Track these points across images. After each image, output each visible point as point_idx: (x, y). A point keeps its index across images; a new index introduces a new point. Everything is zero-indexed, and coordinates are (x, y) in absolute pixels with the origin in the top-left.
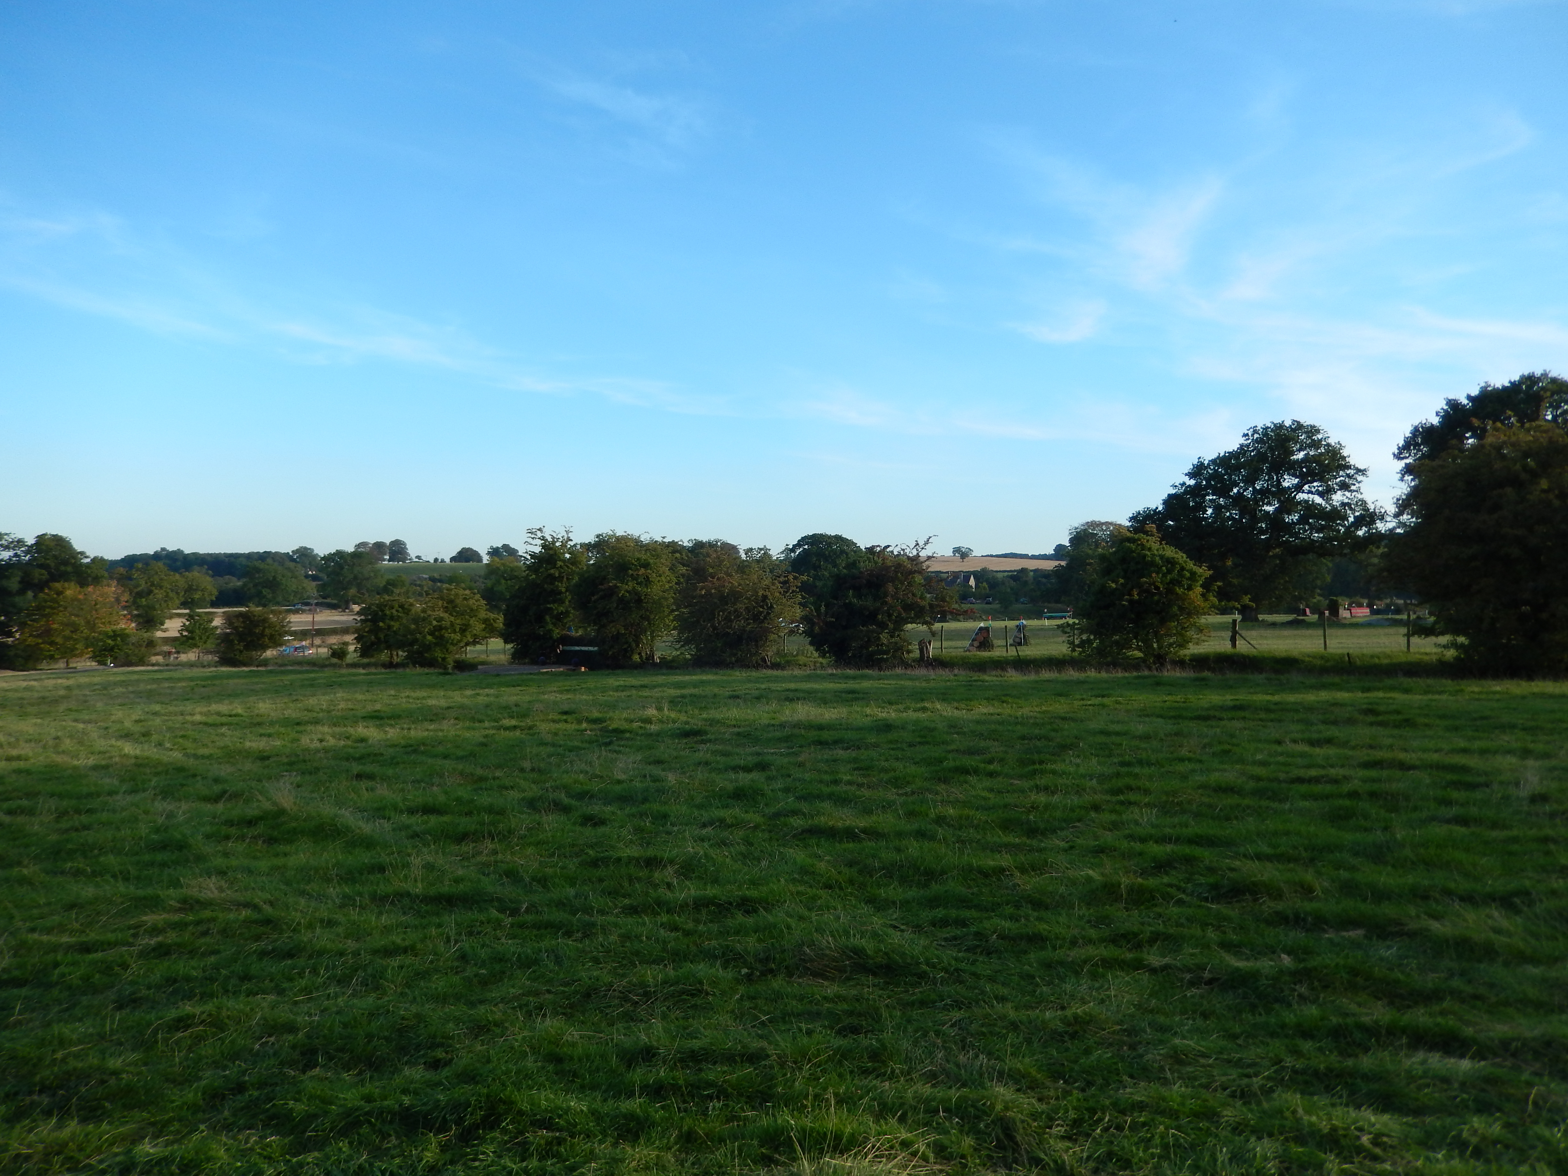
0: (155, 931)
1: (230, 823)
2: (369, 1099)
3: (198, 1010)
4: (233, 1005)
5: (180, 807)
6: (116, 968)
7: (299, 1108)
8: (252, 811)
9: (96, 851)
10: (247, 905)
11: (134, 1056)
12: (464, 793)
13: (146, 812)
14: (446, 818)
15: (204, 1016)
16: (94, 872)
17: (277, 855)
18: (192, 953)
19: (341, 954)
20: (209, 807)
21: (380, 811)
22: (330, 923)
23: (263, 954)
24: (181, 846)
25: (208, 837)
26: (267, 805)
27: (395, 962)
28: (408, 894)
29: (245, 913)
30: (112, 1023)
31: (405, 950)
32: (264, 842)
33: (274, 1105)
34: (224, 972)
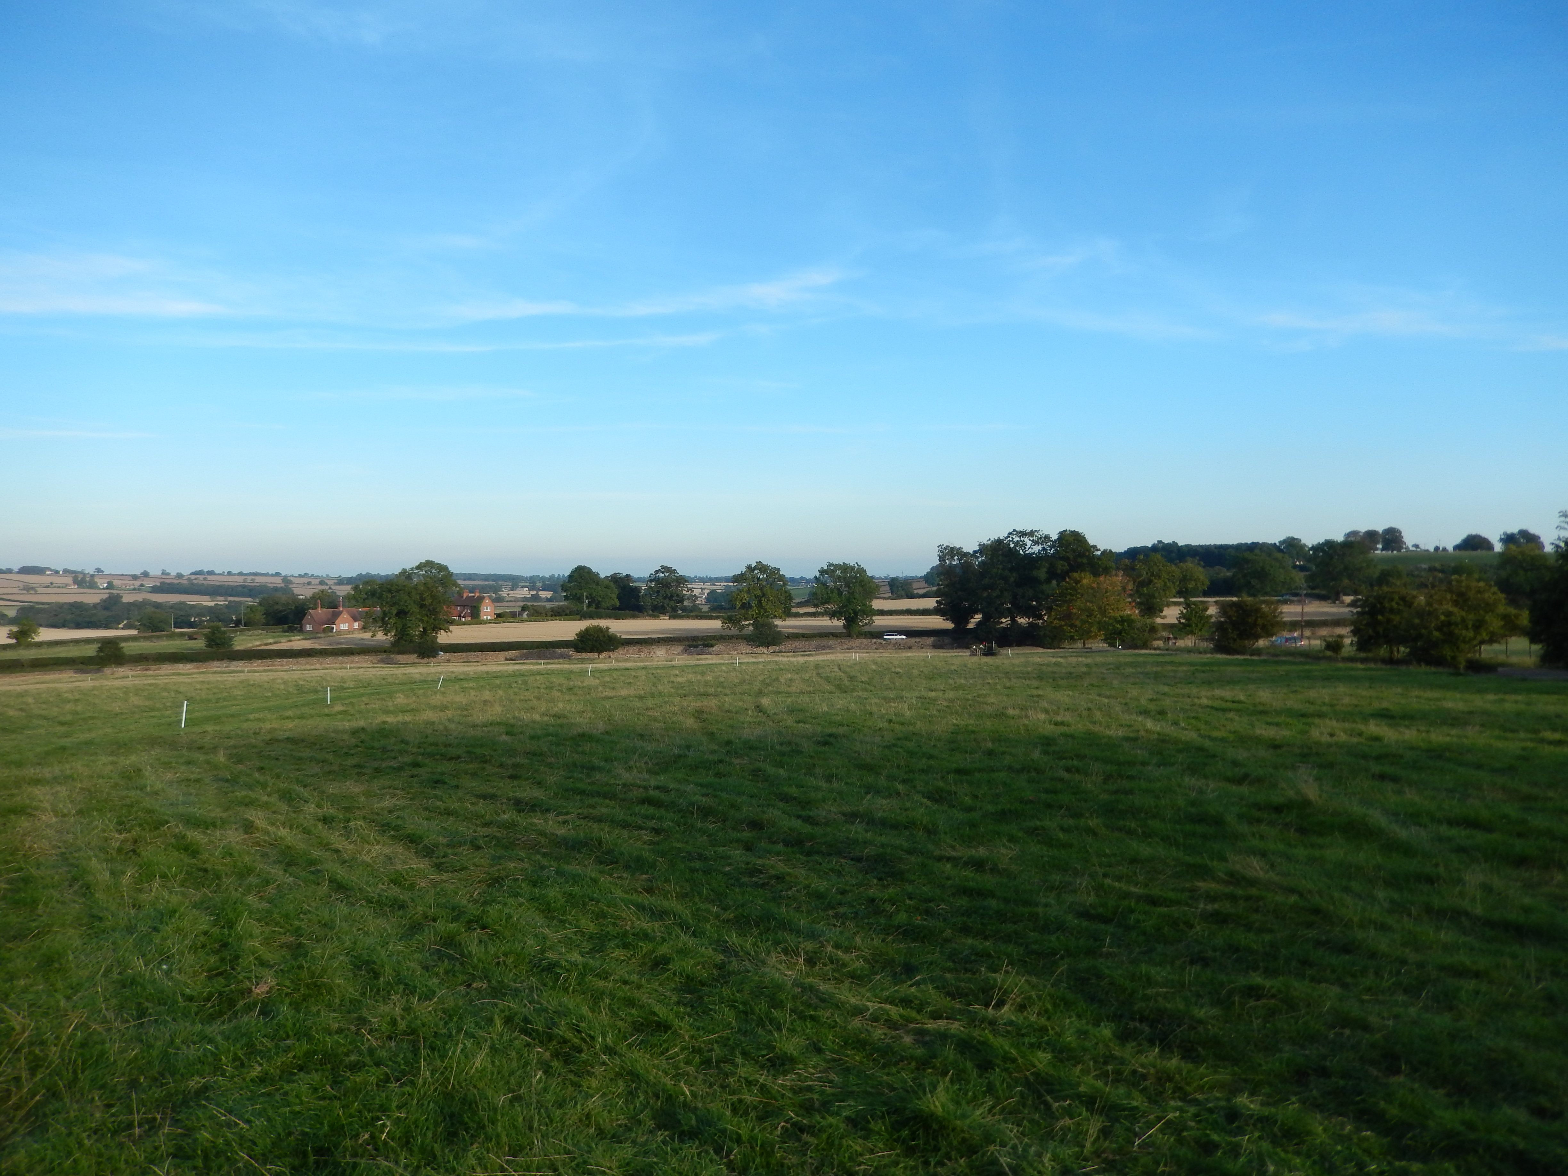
0: (1212, 898)
1: (1258, 806)
2: (1470, 1126)
3: (1268, 983)
4: (1300, 988)
5: (1208, 785)
6: (1181, 925)
7: (1393, 1111)
8: (1277, 798)
9: (1142, 815)
10: (1292, 891)
11: (1215, 1011)
12: (1512, 810)
13: (1180, 786)
14: (1496, 836)
15: (1274, 991)
16: (1144, 833)
17: (1312, 846)
18: (1249, 927)
19: (1403, 962)
20: (1234, 788)
21: (1414, 817)
22: (1383, 927)
23: (1319, 944)
24: (1218, 822)
25: (1240, 816)
26: (1291, 793)
27: (1470, 985)
28: (1467, 914)
29: (1293, 899)
30: (1190, 975)
31: (1477, 975)
32: (1296, 830)
33: (1363, 1100)
34: (1283, 951)
